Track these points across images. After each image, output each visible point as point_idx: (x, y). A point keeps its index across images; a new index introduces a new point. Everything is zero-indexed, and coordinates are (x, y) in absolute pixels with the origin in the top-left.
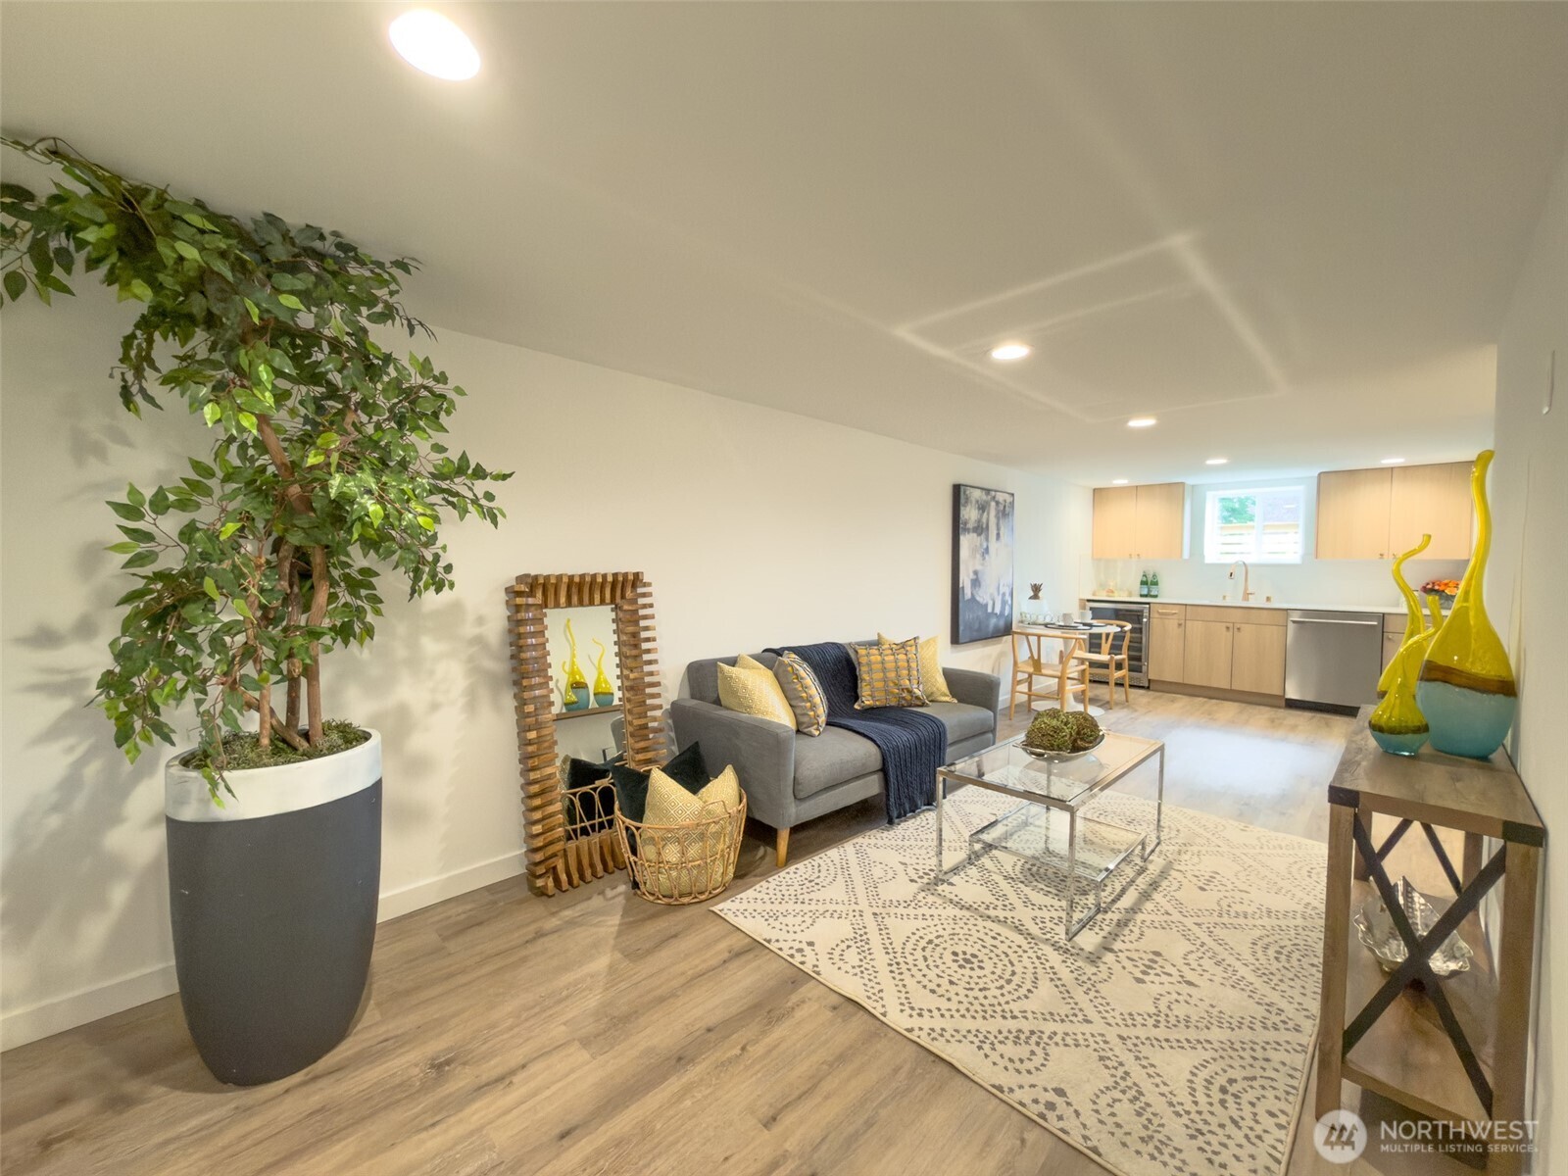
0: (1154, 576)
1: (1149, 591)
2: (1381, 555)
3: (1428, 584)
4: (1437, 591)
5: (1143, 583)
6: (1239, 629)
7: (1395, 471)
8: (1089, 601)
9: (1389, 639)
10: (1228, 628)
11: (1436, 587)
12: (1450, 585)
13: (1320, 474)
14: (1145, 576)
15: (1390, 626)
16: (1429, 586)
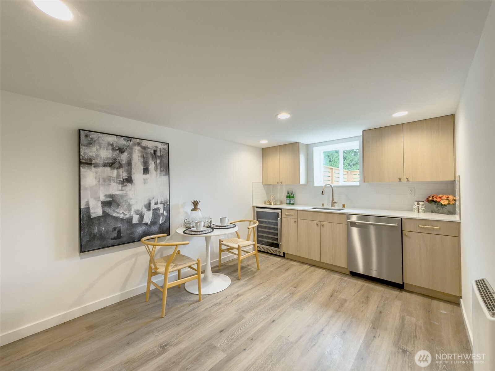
0: (292, 193)
1: (290, 201)
2: (400, 179)
3: (429, 197)
4: (435, 202)
5: (287, 197)
6: (323, 225)
7: (405, 126)
8: (257, 207)
9: (406, 235)
10: (317, 224)
11: (435, 199)
12: (444, 198)
13: (363, 131)
14: (288, 193)
15: (406, 227)
16: (430, 199)
